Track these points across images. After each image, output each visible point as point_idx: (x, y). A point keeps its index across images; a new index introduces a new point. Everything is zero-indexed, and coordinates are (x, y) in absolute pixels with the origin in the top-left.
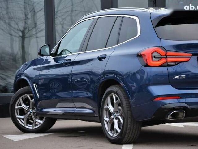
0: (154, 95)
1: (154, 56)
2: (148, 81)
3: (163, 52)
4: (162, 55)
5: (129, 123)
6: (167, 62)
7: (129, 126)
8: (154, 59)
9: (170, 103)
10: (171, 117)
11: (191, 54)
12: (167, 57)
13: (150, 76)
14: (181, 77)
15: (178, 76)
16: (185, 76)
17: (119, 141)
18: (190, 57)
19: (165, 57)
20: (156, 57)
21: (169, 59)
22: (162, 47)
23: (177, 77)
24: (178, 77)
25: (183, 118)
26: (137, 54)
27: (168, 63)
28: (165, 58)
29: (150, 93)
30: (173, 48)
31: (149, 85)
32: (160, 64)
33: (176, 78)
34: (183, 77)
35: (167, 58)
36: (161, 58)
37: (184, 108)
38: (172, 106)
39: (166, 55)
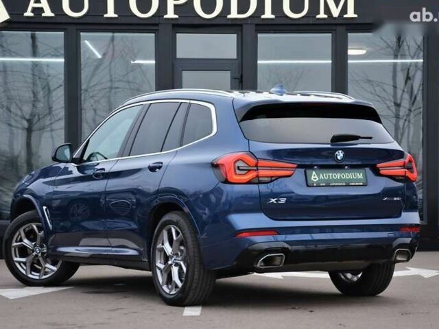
0: (238, 229)
1: (238, 167)
2: (228, 207)
3: (253, 161)
4: (250, 166)
5: (196, 273)
6: (258, 176)
7: (196, 277)
8: (238, 172)
9: (261, 241)
10: (262, 264)
11: (296, 166)
12: (259, 168)
13: (232, 197)
14: (280, 201)
15: (276, 199)
16: (285, 199)
17: (179, 301)
18: (294, 169)
19: (255, 168)
20: (241, 168)
21: (262, 173)
22: (251, 152)
23: (273, 200)
24: (275, 201)
25: (281, 265)
26: (211, 163)
27: (260, 179)
28: (256, 170)
29: (230, 225)
30: (269, 155)
31: (229, 212)
32: (247, 179)
33: (272, 202)
34: (283, 200)
35: (258, 170)
36: (249, 170)
37: (283, 250)
38: (265, 246)
39: (256, 166)
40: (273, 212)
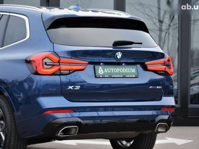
0: (44, 108)
1: (45, 63)
2: (37, 91)
3: (57, 59)
4: (54, 62)
5: (12, 140)
6: (60, 70)
7: (12, 143)
8: (45, 66)
9: (61, 117)
10: (62, 134)
12: (61, 64)
13: (40, 85)
14: (76, 88)
15: (73, 86)
16: (80, 86)
18: (86, 65)
19: (58, 64)
20: (47, 64)
21: (63, 67)
22: (55, 52)
23: (71, 87)
24: (72, 88)
25: (75, 135)
26: (25, 60)
27: (61, 72)
28: (58, 65)
29: (38, 105)
30: (68, 54)
31: (38, 96)
32: (52, 72)
33: (70, 89)
34: (78, 87)
36: (53, 65)
37: (77, 123)
38: (64, 121)
39: (59, 62)
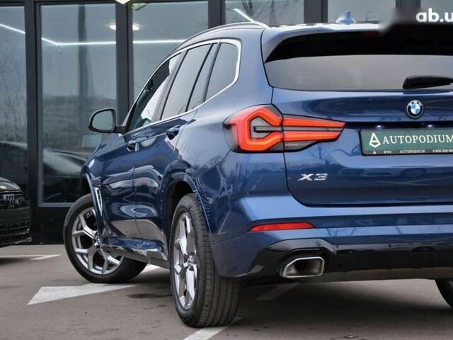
0: (253, 219)
1: (255, 128)
3: (276, 119)
4: (272, 126)
6: (283, 141)
8: (254, 135)
9: (290, 238)
10: (293, 271)
11: (343, 124)
12: (285, 129)
13: (247, 171)
14: (317, 177)
15: (310, 175)
16: (326, 174)
18: (340, 130)
19: (279, 129)
20: (258, 129)
21: (289, 135)
22: (273, 105)
23: (307, 177)
24: (310, 177)
25: (320, 275)
26: (223, 123)
27: (287, 145)
28: (280, 132)
32: (268, 144)
33: (305, 180)
34: (323, 177)
35: (283, 131)
36: (271, 132)
38: (294, 245)
39: (281, 125)
40: (306, 195)
